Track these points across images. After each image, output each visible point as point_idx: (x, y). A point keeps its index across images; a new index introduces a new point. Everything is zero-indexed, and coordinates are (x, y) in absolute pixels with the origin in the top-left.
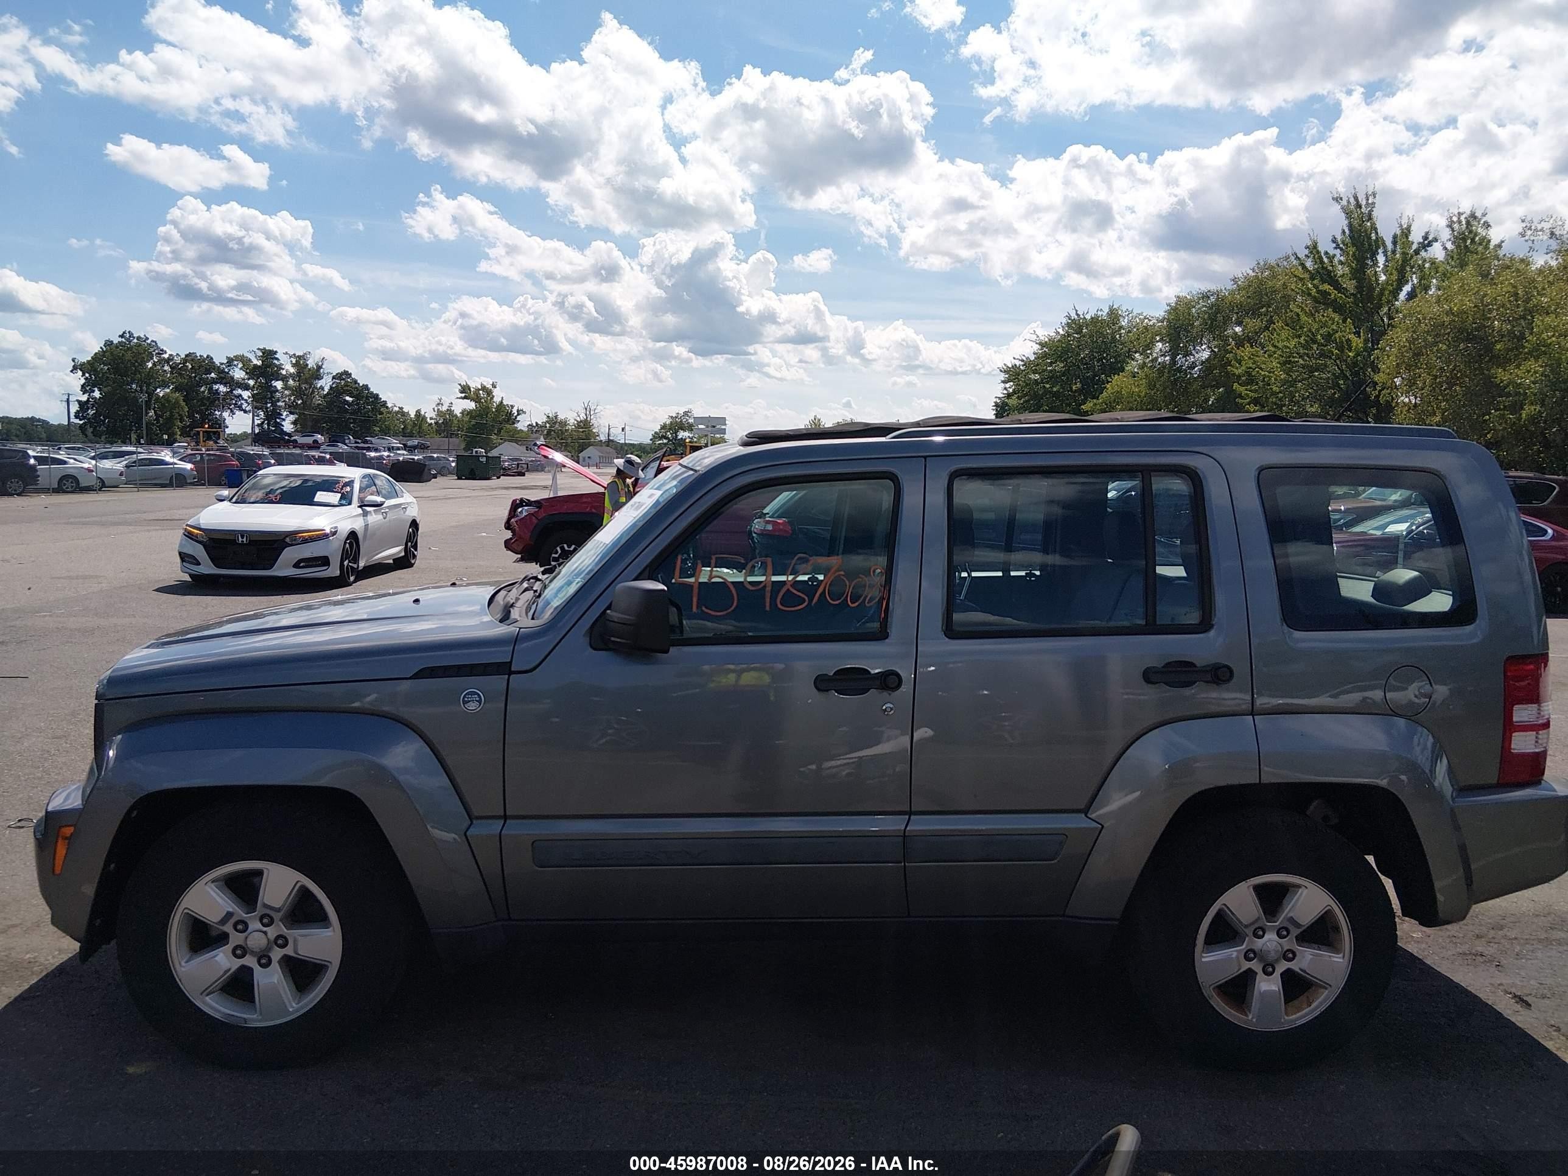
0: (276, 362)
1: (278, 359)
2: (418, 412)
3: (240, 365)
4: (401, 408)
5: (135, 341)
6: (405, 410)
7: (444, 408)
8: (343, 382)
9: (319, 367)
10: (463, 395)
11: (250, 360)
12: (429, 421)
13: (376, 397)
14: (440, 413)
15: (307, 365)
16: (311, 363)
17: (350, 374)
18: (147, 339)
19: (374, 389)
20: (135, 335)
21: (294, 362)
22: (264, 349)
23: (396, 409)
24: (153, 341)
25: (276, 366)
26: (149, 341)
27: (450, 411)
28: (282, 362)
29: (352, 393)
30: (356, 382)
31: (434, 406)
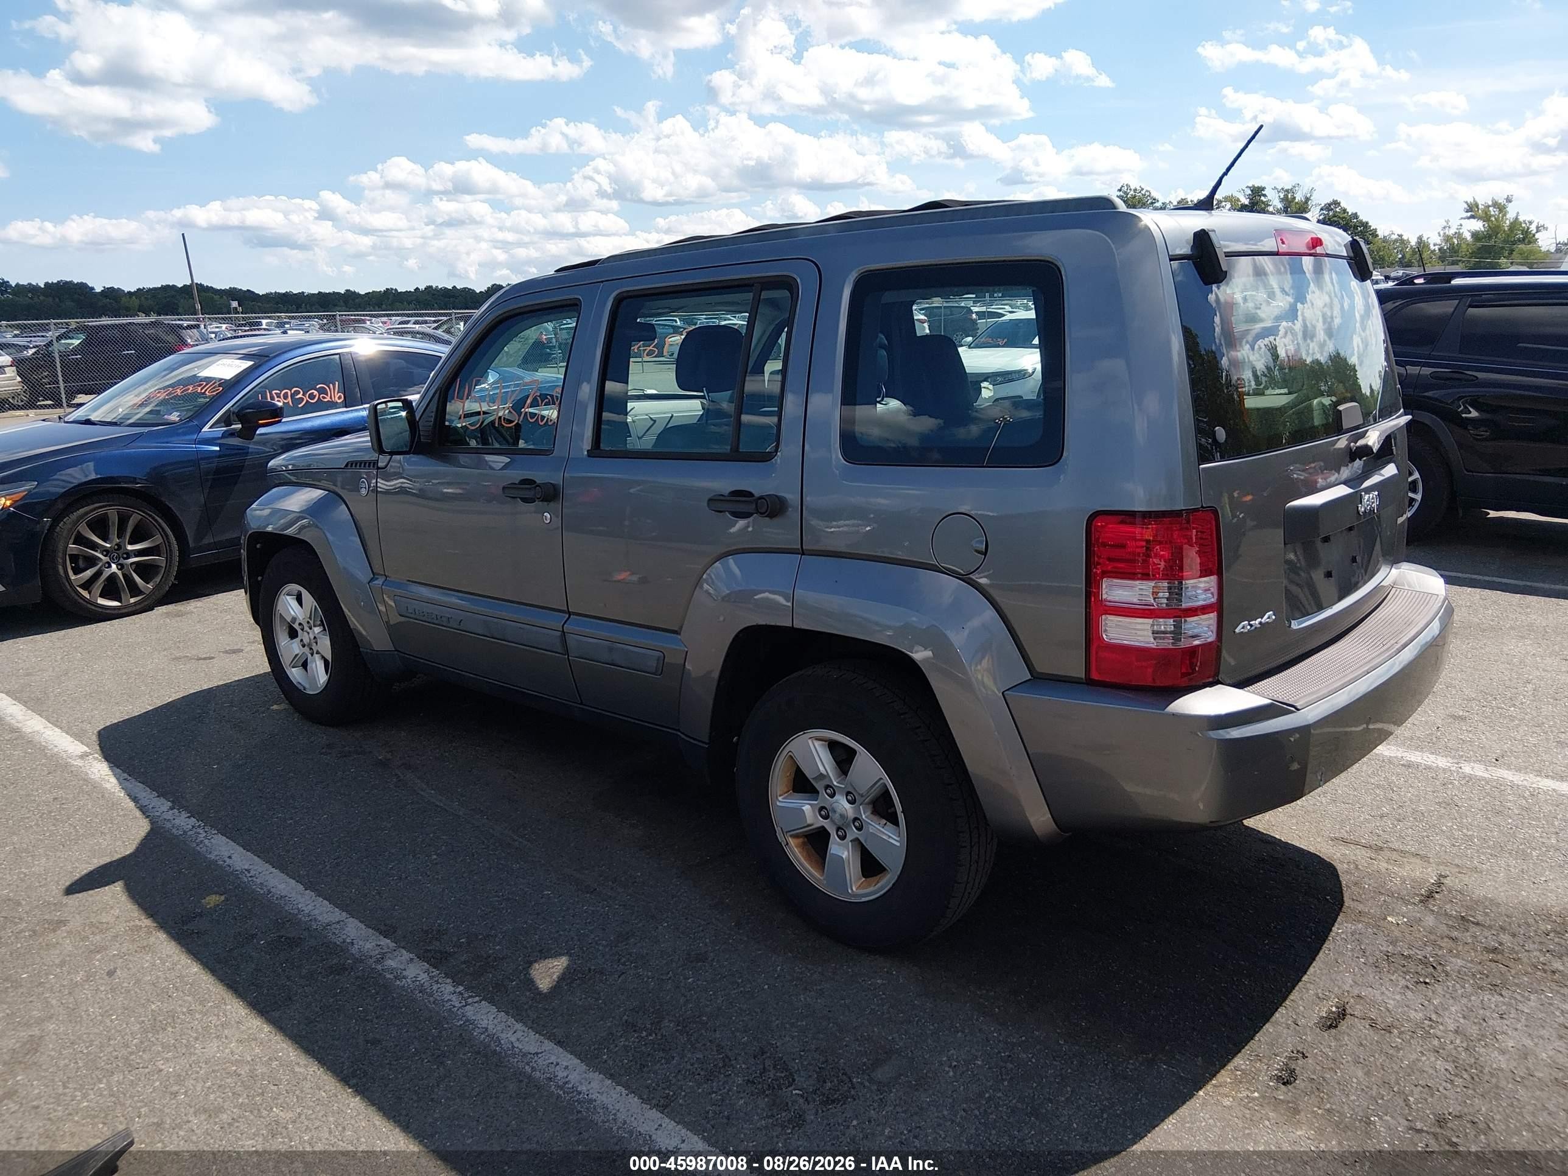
0: (1262, 198)
1: (1265, 196)
2: (1420, 238)
3: (1229, 206)
4: (1400, 236)
5: (1132, 192)
6: (1405, 237)
7: (1451, 232)
8: (1331, 213)
9: (1307, 199)
10: (1469, 214)
11: (1238, 200)
12: (1432, 248)
13: (1366, 225)
14: (1448, 239)
15: (1295, 198)
16: (1299, 197)
17: (1339, 204)
18: (1142, 189)
19: (1363, 217)
20: (1133, 188)
21: (1282, 196)
22: (1253, 186)
23: (1394, 237)
24: (1147, 191)
25: (1263, 202)
26: (1143, 192)
27: (1458, 235)
28: (1269, 197)
29: (1339, 224)
30: (1344, 211)
31: (1440, 230)
